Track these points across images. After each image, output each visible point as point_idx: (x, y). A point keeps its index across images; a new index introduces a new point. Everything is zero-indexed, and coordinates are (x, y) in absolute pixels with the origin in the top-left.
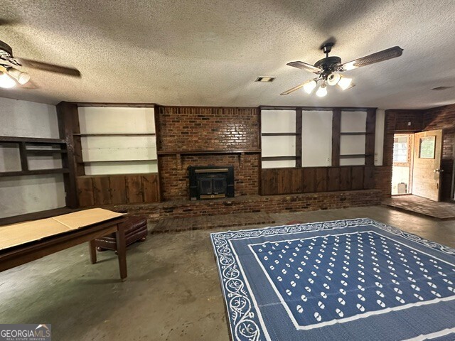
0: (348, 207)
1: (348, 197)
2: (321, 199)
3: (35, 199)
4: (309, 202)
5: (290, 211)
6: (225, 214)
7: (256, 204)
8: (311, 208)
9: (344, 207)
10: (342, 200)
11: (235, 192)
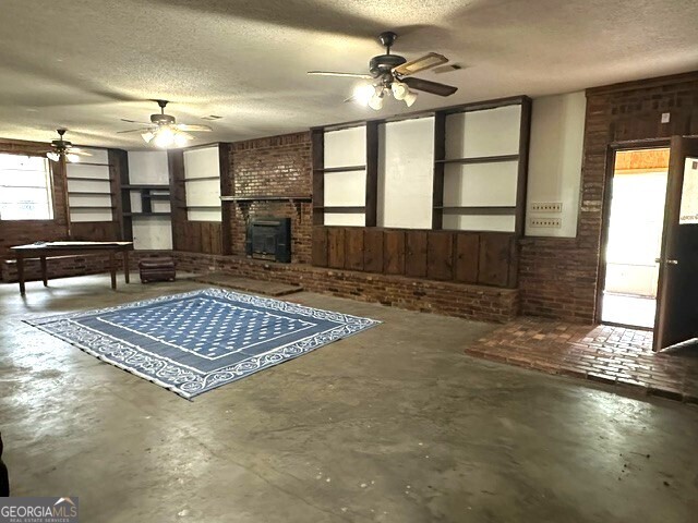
0: (428, 311)
1: (430, 292)
2: (380, 284)
3: (158, 239)
4: (362, 285)
5: (335, 295)
6: (264, 280)
7: (294, 274)
8: (364, 297)
9: (422, 310)
10: (419, 294)
11: (293, 256)
